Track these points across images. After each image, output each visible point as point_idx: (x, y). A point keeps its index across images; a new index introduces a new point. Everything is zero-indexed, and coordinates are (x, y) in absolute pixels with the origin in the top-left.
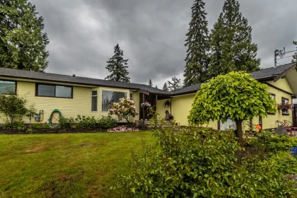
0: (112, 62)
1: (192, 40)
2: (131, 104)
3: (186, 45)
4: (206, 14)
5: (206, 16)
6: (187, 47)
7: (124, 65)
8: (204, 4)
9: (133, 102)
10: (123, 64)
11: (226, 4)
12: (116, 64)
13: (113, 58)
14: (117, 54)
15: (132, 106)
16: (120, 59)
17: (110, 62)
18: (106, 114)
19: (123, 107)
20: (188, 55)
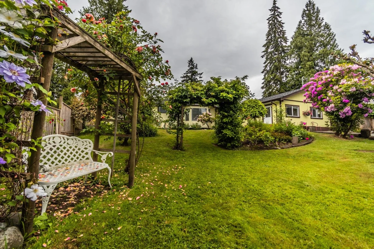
0: (187, 76)
1: (269, 50)
2: (210, 115)
3: (262, 57)
4: (283, 23)
5: (284, 25)
6: (264, 59)
7: (199, 79)
8: (281, 13)
9: (211, 114)
10: (198, 77)
11: (304, 11)
12: (190, 79)
13: (187, 72)
14: (191, 68)
15: (210, 116)
16: (194, 73)
17: (184, 77)
18: (195, 122)
19: (205, 117)
20: (266, 66)
